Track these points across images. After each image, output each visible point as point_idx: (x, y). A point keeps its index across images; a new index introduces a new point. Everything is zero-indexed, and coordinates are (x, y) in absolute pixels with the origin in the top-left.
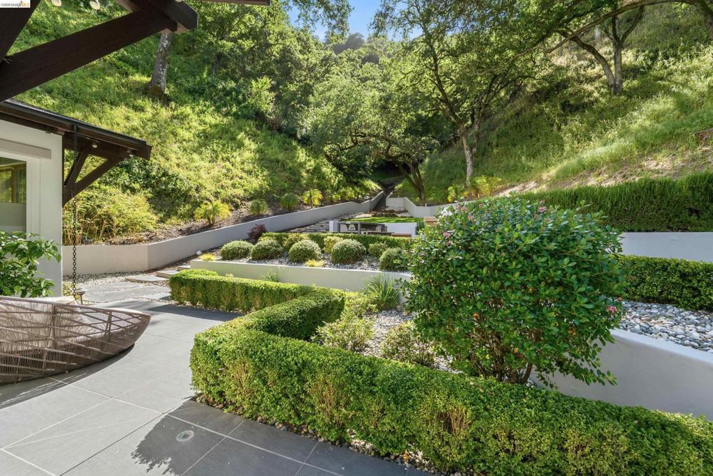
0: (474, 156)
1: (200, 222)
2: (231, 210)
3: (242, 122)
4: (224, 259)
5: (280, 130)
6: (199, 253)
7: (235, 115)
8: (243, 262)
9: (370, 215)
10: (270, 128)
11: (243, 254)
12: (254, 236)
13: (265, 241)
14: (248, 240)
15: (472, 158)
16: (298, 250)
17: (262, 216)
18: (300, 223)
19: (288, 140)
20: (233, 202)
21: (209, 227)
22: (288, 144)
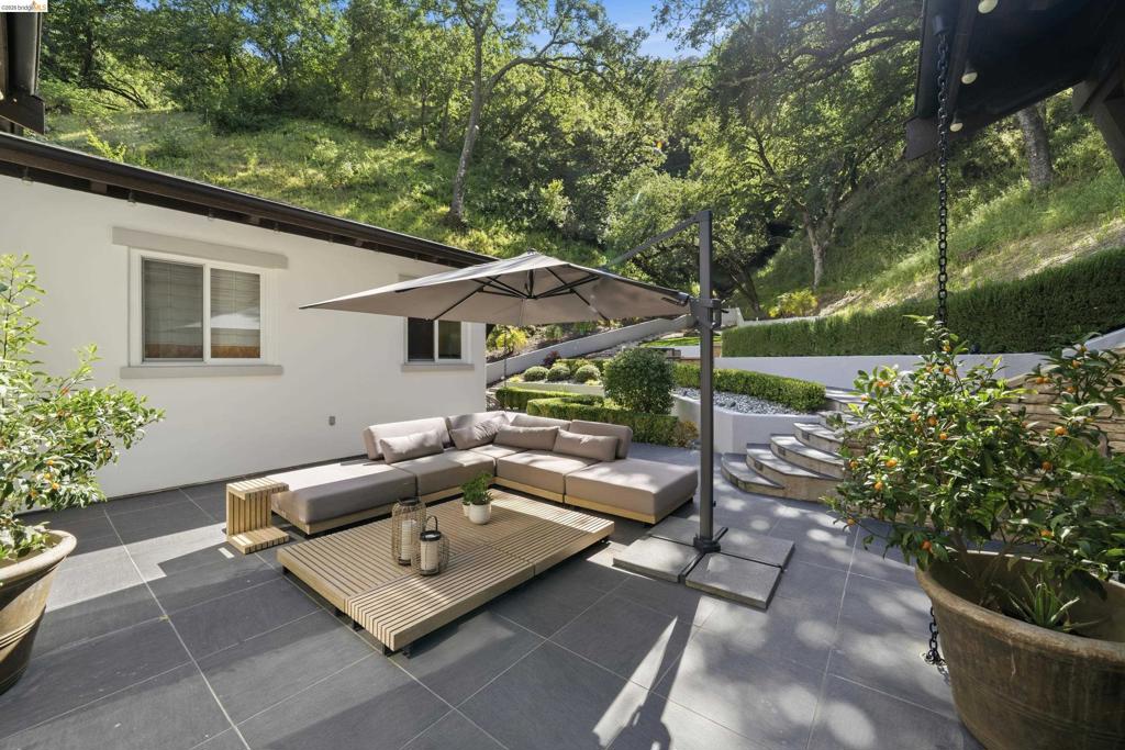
0: (825, 253)
1: (501, 351)
2: (527, 337)
3: (535, 236)
4: (527, 381)
5: (576, 237)
6: (503, 378)
7: (528, 229)
8: (542, 382)
9: (680, 335)
10: (564, 238)
11: (542, 377)
12: (549, 362)
13: (559, 366)
14: (544, 366)
15: (821, 255)
16: (584, 373)
17: (556, 342)
18: (594, 348)
19: (585, 249)
20: (529, 329)
21: (510, 354)
22: (586, 254)
